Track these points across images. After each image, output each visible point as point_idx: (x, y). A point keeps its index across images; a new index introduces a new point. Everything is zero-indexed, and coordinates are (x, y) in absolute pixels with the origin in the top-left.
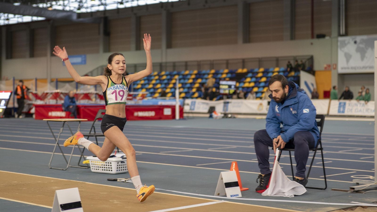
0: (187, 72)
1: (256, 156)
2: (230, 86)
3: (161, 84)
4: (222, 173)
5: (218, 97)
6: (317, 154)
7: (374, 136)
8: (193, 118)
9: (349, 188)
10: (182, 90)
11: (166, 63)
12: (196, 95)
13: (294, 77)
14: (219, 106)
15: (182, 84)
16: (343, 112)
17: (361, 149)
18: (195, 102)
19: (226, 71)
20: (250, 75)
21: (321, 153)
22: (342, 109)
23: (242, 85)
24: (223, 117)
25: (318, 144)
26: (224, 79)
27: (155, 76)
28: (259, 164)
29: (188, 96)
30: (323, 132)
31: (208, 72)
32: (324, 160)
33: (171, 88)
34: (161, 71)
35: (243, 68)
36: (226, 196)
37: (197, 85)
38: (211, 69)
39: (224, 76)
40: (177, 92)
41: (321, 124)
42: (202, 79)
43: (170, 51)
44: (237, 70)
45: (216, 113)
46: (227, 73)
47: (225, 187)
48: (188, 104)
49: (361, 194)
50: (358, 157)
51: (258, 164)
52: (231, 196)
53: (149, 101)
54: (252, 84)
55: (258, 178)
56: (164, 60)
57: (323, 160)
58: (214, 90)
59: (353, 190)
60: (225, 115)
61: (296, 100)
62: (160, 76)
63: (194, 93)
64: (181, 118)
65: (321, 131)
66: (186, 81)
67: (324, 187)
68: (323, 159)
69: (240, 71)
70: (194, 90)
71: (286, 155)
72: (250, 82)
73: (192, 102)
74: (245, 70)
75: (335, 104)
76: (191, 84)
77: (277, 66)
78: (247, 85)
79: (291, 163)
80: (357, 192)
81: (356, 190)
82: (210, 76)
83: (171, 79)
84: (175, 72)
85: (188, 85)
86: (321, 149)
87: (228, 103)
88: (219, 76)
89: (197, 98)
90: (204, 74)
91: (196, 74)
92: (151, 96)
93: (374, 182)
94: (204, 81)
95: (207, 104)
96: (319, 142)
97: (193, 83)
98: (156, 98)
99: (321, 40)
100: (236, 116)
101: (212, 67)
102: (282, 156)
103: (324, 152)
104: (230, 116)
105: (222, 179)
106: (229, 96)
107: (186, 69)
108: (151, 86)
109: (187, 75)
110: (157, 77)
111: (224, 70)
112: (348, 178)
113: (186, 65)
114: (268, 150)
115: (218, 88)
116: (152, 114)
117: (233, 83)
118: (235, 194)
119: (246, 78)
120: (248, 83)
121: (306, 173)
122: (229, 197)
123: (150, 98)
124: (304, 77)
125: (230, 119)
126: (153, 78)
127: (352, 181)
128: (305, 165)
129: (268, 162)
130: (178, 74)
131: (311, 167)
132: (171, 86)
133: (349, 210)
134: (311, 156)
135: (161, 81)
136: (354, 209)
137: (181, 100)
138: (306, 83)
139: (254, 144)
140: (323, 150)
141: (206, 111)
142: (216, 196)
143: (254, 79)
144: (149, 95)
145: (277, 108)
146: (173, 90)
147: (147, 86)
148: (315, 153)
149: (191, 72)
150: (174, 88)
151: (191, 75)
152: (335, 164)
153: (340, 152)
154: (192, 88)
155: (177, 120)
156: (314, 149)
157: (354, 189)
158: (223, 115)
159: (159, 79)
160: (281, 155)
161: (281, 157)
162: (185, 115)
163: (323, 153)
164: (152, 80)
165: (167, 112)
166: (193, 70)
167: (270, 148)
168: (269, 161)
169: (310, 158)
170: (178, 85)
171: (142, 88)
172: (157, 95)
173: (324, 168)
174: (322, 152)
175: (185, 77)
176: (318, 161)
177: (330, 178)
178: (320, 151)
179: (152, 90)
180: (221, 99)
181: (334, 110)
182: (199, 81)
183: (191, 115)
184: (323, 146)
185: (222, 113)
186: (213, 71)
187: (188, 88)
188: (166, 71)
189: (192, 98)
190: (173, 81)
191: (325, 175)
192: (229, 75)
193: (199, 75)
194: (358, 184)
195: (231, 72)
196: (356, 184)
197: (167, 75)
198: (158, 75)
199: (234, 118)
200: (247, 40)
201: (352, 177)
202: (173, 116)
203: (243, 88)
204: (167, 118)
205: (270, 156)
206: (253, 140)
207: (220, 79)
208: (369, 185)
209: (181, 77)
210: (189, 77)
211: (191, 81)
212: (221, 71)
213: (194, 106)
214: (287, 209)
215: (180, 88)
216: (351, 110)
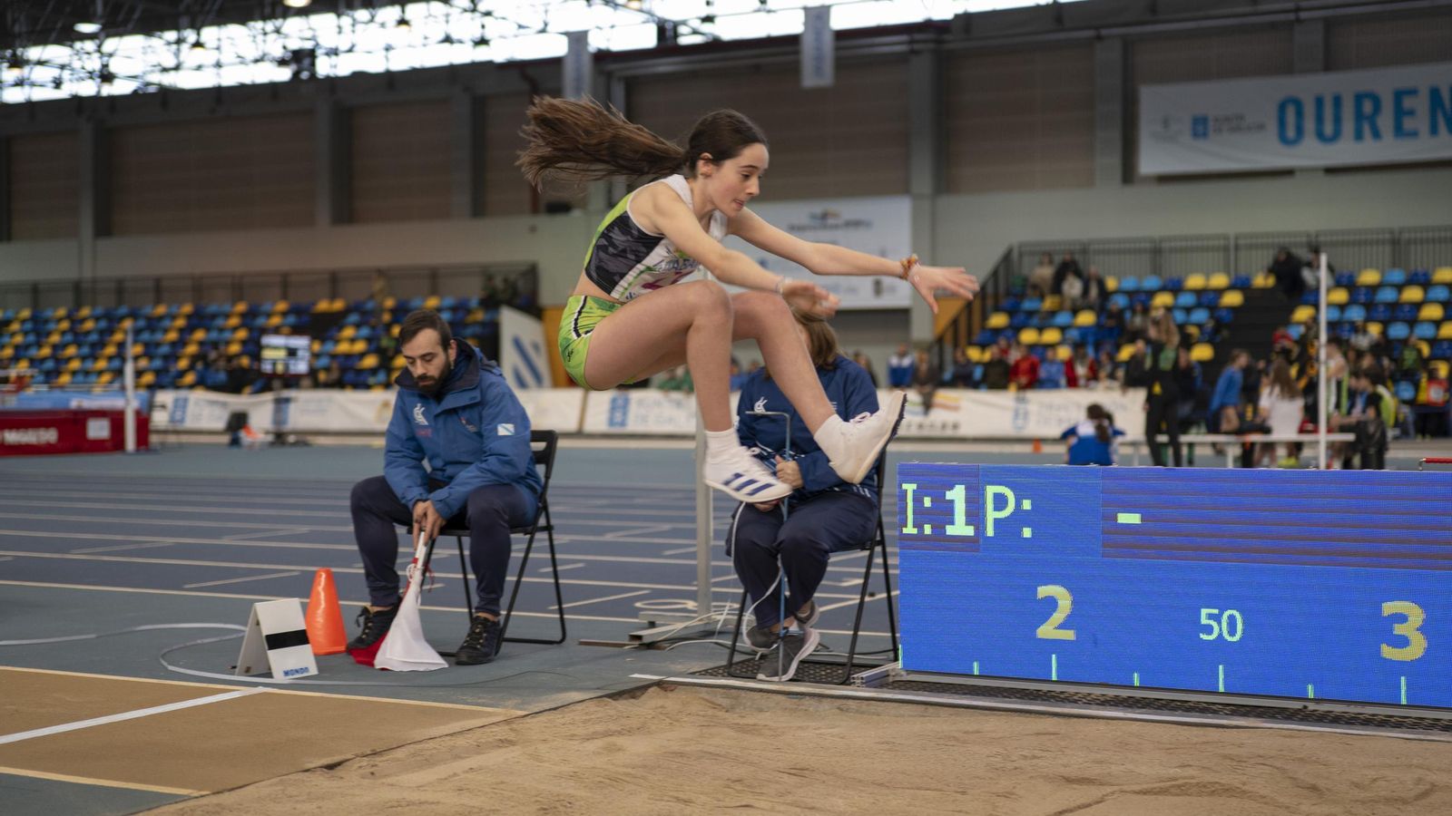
0: (161, 310)
1: (359, 557)
2: (292, 352)
3: (79, 345)
4: (258, 606)
5: (259, 384)
6: (534, 545)
7: (694, 491)
8: (181, 446)
9: (628, 638)
10: (143, 363)
11: (94, 281)
12: (190, 378)
13: (483, 324)
14: (261, 411)
15: (147, 345)
16: (623, 424)
17: (666, 527)
18: (186, 400)
19: (282, 306)
20: (354, 318)
21: (547, 543)
22: (618, 417)
23: (329, 347)
24: (272, 444)
25: (540, 515)
26: (276, 331)
27: (59, 320)
28: (368, 575)
29: (166, 380)
30: (551, 482)
31: (226, 308)
32: (558, 562)
33: (110, 358)
34: (78, 305)
35: (333, 297)
36: (269, 675)
37: (192, 349)
38: (234, 302)
39: (275, 321)
40: (129, 369)
41: (546, 457)
42: (208, 329)
43: (104, 244)
44: (314, 304)
45: (249, 432)
46: (284, 314)
47: (266, 647)
48: (163, 407)
49: (659, 651)
50: (656, 550)
51: (364, 578)
52: (286, 673)
53: (38, 397)
54: (360, 346)
55: (360, 616)
56: (87, 274)
57: (554, 562)
58: (245, 361)
59: (637, 643)
60: (280, 438)
61: (477, 394)
62: (75, 321)
63: (182, 374)
64: (143, 447)
65: (548, 476)
66: (159, 337)
67: (558, 637)
68: (553, 559)
69: (323, 306)
70: (183, 364)
71: (448, 549)
72: (353, 340)
73: (176, 401)
74: (338, 305)
75: (601, 401)
76: (173, 344)
77: (434, 292)
78: (343, 347)
79: (465, 573)
80: (651, 646)
81: (646, 641)
82: (234, 321)
83: (110, 331)
84: (123, 310)
85: (165, 350)
86: (548, 528)
87: (287, 400)
88: (261, 321)
89: (192, 387)
90: (214, 316)
91: (189, 317)
92: (46, 382)
93: (694, 618)
94: (214, 335)
95: (224, 405)
96: (543, 508)
97: (181, 343)
98: (62, 387)
99: (560, 220)
100: (311, 439)
101: (237, 298)
102: (439, 553)
103: (559, 539)
104: (292, 439)
105: (258, 624)
106: (291, 381)
107: (158, 302)
108: (46, 351)
109: (161, 318)
110: (65, 325)
111: (275, 303)
112: (627, 608)
113: (159, 289)
114: (394, 536)
115: (256, 356)
116: (50, 436)
117: (301, 342)
118: (298, 667)
119: (341, 328)
120: (350, 341)
121: (505, 600)
122: (279, 677)
123: (44, 388)
124: (513, 324)
125: (294, 450)
126: (52, 326)
127: (637, 617)
128: (504, 577)
129: (395, 573)
130: (134, 315)
131: (518, 582)
132: (111, 350)
133: (626, 699)
134: (519, 551)
135: (78, 337)
136: (638, 694)
137: (143, 393)
138: (518, 344)
139: (351, 520)
140: (553, 532)
141: (220, 424)
142: (239, 675)
143: (365, 331)
144: (41, 378)
145: (419, 414)
146: (116, 363)
147: (33, 352)
148: (531, 541)
149: (174, 310)
150: (121, 356)
151: (173, 317)
152: (592, 570)
153: (609, 537)
154: (177, 358)
155: (130, 454)
156: (530, 528)
157: (639, 638)
158: (270, 438)
159: (72, 330)
160: (435, 551)
161: (433, 557)
162: (154, 439)
163: (555, 542)
164: (49, 334)
165: (98, 430)
166: (181, 303)
167: (401, 530)
168: (396, 568)
169: (517, 554)
170: (133, 350)
171: (16, 359)
172: (65, 379)
173: (557, 584)
174: (551, 540)
175: (153, 324)
176: (541, 563)
177: (575, 611)
178: (544, 535)
179: (49, 365)
180: (266, 388)
181: (598, 420)
182: (200, 335)
183: (172, 439)
184: (553, 522)
185: (267, 433)
186: (241, 307)
187: (166, 358)
188: (93, 305)
189: (177, 387)
190: (118, 337)
191: (560, 603)
192: (291, 319)
193: (198, 319)
194: (652, 625)
195: (295, 310)
196: (647, 625)
197: (97, 319)
198: (69, 317)
199: (306, 444)
200: (346, 214)
201: (638, 605)
202: (116, 442)
203: (334, 356)
204: (98, 447)
205: (399, 555)
206: (349, 509)
207: (265, 331)
208: (680, 626)
209: (141, 323)
210: (166, 323)
211: (172, 336)
212: (266, 307)
213: (184, 412)
214: (449, 703)
215: (136, 358)
216: (644, 419)
